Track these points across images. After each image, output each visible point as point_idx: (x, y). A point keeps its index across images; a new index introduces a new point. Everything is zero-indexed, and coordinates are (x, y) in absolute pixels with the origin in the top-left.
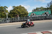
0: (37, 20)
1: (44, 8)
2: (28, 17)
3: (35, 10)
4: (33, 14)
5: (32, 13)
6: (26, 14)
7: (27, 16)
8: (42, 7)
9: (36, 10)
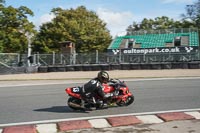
0: (143, 67)
3: (137, 29)
4: (130, 45)
5: (125, 38)
6: (104, 41)
7: (106, 50)
8: (163, 18)
9: (141, 27)
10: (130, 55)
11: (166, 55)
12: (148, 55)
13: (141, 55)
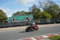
0: (18, 26)
1: (26, 13)
2: (7, 23)
3: (15, 14)
4: (14, 19)
5: (12, 17)
6: (5, 18)
7: (6, 21)
8: (23, 11)
9: (17, 14)
10: (14, 23)
11: (24, 22)
12: (19, 22)
13: (17, 22)
